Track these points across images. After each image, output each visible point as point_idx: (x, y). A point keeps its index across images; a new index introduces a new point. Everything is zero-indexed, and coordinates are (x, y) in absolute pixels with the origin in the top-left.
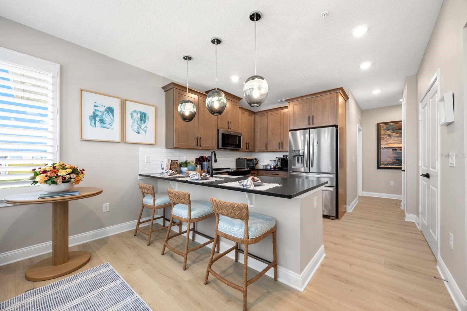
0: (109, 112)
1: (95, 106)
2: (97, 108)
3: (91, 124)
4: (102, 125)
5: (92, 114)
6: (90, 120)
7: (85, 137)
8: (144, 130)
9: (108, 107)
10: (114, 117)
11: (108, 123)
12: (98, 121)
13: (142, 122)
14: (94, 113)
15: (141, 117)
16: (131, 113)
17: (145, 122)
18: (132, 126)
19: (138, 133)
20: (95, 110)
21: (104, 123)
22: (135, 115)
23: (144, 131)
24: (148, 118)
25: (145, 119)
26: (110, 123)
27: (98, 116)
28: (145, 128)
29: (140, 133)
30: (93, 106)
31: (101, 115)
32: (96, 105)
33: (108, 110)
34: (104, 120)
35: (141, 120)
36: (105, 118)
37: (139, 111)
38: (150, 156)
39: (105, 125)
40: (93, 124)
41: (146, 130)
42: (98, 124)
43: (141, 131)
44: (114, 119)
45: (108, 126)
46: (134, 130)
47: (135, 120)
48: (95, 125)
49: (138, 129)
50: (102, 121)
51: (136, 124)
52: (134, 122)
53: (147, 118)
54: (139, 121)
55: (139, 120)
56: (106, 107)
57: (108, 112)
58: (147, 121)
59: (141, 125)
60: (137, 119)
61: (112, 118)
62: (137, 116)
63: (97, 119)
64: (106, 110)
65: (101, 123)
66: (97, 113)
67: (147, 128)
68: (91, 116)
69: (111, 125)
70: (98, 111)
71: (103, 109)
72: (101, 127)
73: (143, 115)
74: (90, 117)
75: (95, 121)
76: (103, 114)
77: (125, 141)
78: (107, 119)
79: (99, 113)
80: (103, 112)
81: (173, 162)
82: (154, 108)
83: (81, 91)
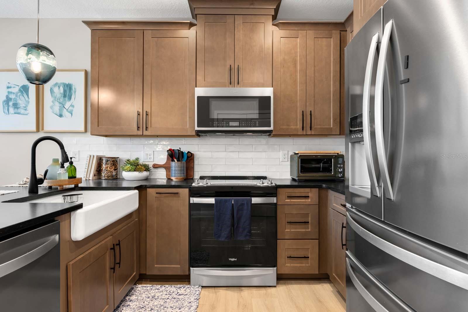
0: (24, 92)
1: (8, 88)
2: (10, 90)
3: (4, 111)
4: (16, 110)
5: (5, 98)
6: (3, 106)
8: (69, 110)
9: (22, 85)
10: (29, 98)
11: (22, 107)
12: (11, 106)
13: (67, 99)
14: (7, 97)
15: (65, 91)
16: (51, 89)
17: (70, 98)
18: (51, 107)
19: (61, 116)
20: (9, 92)
21: (17, 108)
22: (56, 90)
23: (69, 112)
24: (75, 92)
25: (70, 94)
26: (24, 107)
27: (11, 99)
28: (71, 108)
29: (64, 116)
30: (6, 88)
31: (14, 98)
32: (9, 85)
33: (22, 90)
34: (17, 104)
35: (65, 96)
36: (19, 102)
37: (61, 83)
38: (79, 151)
39: (19, 111)
40: (6, 111)
41: (72, 110)
42: (11, 110)
43: (65, 112)
44: (30, 100)
45: (22, 111)
46: (55, 113)
47: (56, 97)
48: (8, 112)
49: (60, 110)
50: (16, 106)
51: (57, 104)
52: (54, 101)
53: (73, 92)
54: (62, 98)
55: (61, 96)
56: (20, 87)
57: (22, 92)
58: (73, 97)
59: (65, 103)
60: (58, 95)
61: (27, 99)
62: (59, 91)
63: (11, 104)
64: (20, 90)
65: (15, 108)
67: (73, 106)
68: (5, 101)
69: (26, 110)
70: (11, 93)
71: (16, 90)
72: (15, 113)
73: (68, 88)
74: (3, 102)
75: (8, 106)
76: (17, 96)
77: (43, 129)
78: (21, 102)
79: (12, 96)
80: (17, 93)
81: (104, 161)
82: (83, 74)
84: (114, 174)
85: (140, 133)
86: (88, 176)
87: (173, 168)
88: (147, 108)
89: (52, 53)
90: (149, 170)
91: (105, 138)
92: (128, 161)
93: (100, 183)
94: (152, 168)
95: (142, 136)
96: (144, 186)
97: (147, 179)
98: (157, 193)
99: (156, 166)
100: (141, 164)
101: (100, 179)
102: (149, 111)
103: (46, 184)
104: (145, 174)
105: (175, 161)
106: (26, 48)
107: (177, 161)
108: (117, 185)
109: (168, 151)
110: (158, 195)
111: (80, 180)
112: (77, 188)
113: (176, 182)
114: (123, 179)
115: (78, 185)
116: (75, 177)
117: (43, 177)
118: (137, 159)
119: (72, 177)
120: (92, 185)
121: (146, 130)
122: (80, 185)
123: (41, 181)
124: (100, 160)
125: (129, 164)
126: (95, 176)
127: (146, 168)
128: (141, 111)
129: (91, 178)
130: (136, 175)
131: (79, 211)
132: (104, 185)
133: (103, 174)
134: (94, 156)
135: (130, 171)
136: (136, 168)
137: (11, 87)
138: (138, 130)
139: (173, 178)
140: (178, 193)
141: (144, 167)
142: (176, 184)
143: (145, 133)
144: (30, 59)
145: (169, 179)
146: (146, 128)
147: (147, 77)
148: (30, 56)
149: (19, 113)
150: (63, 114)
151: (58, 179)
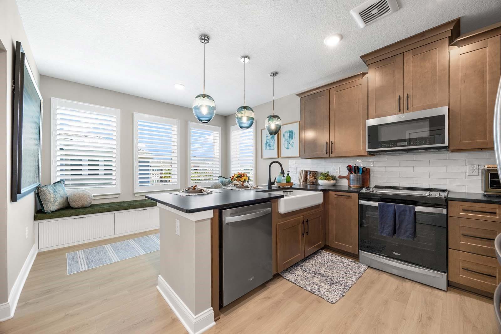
1: (267, 137)
2: (267, 138)
13: (291, 139)
14: (266, 141)
15: (290, 135)
16: (284, 134)
17: (292, 139)
18: (284, 144)
19: (288, 149)
21: (270, 147)
22: (286, 135)
23: (292, 146)
24: (294, 134)
35: (290, 138)
37: (288, 131)
38: (297, 168)
40: (266, 149)
42: (268, 147)
43: (290, 147)
46: (285, 147)
47: (286, 139)
49: (288, 145)
50: (270, 145)
51: (286, 142)
53: (293, 134)
55: (288, 138)
57: (272, 139)
58: (293, 137)
59: (290, 141)
61: (274, 141)
62: (287, 135)
63: (268, 145)
64: (271, 137)
67: (294, 143)
68: (266, 144)
69: (273, 147)
72: (269, 149)
73: (291, 133)
75: (267, 146)
77: (280, 156)
78: (272, 144)
79: (268, 141)
80: (270, 139)
81: (308, 173)
82: (298, 123)
83: (261, 130)
84: (314, 181)
85: (328, 156)
86: (300, 182)
87: (351, 179)
88: (332, 139)
89: (279, 118)
90: (335, 180)
91: (310, 160)
92: (322, 173)
93: (306, 186)
94: (338, 178)
95: (329, 157)
96: (327, 190)
97: (334, 185)
98: (335, 195)
99: (341, 177)
100: (330, 175)
101: (307, 184)
102: (333, 141)
103: (276, 184)
104: (332, 182)
105: (353, 174)
106: (268, 118)
107: (355, 174)
108: (316, 188)
109: (347, 167)
110: (336, 196)
111: (292, 184)
112: (291, 188)
113: (353, 188)
114: (319, 185)
115: (292, 186)
116: (290, 182)
117: (274, 181)
118: (328, 172)
119: (288, 182)
120: (302, 187)
121: (332, 154)
122: (293, 187)
123: (273, 183)
124: (306, 172)
125: (322, 175)
126: (304, 182)
127: (334, 178)
128: (328, 141)
129: (301, 183)
130: (326, 182)
131: (282, 199)
132: (309, 188)
133: (308, 181)
134: (303, 170)
135: (322, 180)
136: (326, 178)
138: (326, 154)
139: (351, 186)
140: (350, 196)
141: (332, 178)
142: (354, 190)
143: (331, 155)
144: (269, 123)
145: (349, 187)
146: (332, 152)
147: (332, 119)
148: (270, 122)
149: (271, 149)
150: (289, 147)
151: (282, 182)
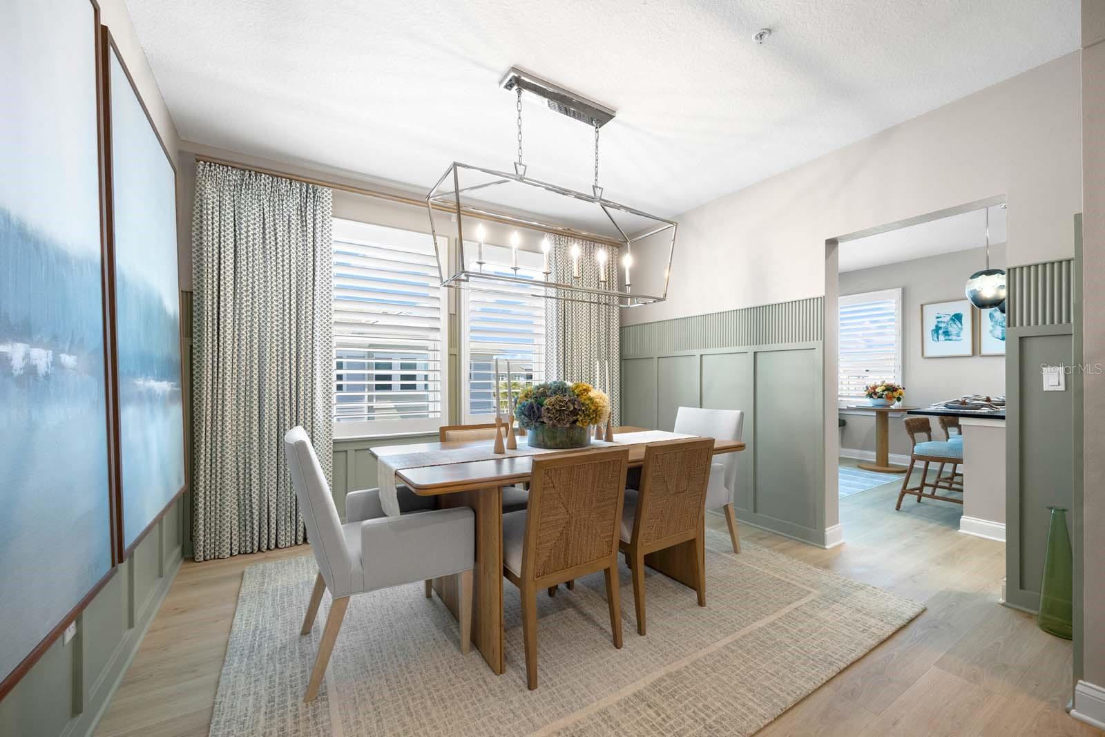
0: (956, 320)
1: (938, 318)
2: (939, 320)
3: (934, 339)
4: (947, 337)
5: (934, 328)
6: (932, 334)
7: (927, 354)
9: (954, 314)
10: (962, 325)
11: (954, 334)
12: (941, 334)
14: (937, 326)
16: (990, 314)
18: (991, 332)
19: (1003, 339)
20: (938, 322)
21: (949, 335)
22: (996, 315)
26: (957, 334)
27: (940, 328)
30: (935, 318)
31: (945, 327)
32: (939, 315)
33: (954, 318)
34: (949, 331)
36: (950, 329)
39: (950, 338)
40: (936, 339)
42: (942, 337)
44: (964, 327)
45: (954, 338)
46: (996, 336)
47: (997, 322)
48: (938, 338)
49: (1003, 333)
50: (946, 333)
51: (999, 328)
52: (995, 325)
55: (1004, 320)
56: (951, 316)
57: (954, 321)
60: (1000, 320)
61: (960, 326)
62: (1001, 316)
63: (941, 332)
64: (952, 319)
65: (946, 335)
66: (940, 325)
68: (934, 330)
69: (958, 336)
70: (941, 322)
71: (947, 319)
72: (946, 340)
74: (932, 331)
75: (938, 335)
76: (948, 324)
77: (980, 353)
78: (953, 329)
79: (942, 325)
80: (948, 322)
83: (922, 306)
137: (940, 317)
149: (951, 340)
